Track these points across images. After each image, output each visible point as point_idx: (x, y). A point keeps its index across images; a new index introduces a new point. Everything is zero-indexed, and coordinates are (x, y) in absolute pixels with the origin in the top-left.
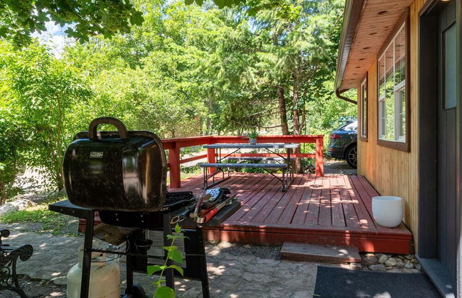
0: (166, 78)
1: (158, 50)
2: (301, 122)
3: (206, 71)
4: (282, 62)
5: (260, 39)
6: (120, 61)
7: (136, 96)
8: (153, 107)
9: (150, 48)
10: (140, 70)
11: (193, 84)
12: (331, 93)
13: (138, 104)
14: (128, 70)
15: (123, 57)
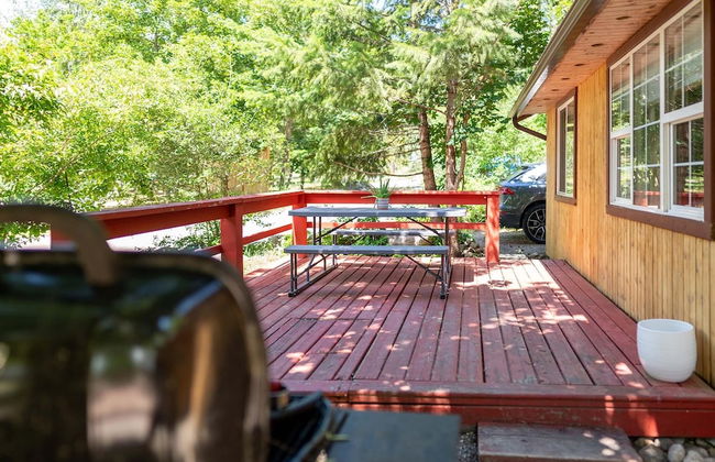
0: (213, 82)
1: (197, 33)
2: (458, 167)
3: (294, 72)
4: (436, 62)
5: (392, 22)
6: (123, 47)
7: (153, 113)
8: (186, 134)
9: (182, 29)
10: (162, 64)
11: (267, 95)
12: (506, 121)
13: (158, 128)
14: (139, 64)
15: (129, 41)
